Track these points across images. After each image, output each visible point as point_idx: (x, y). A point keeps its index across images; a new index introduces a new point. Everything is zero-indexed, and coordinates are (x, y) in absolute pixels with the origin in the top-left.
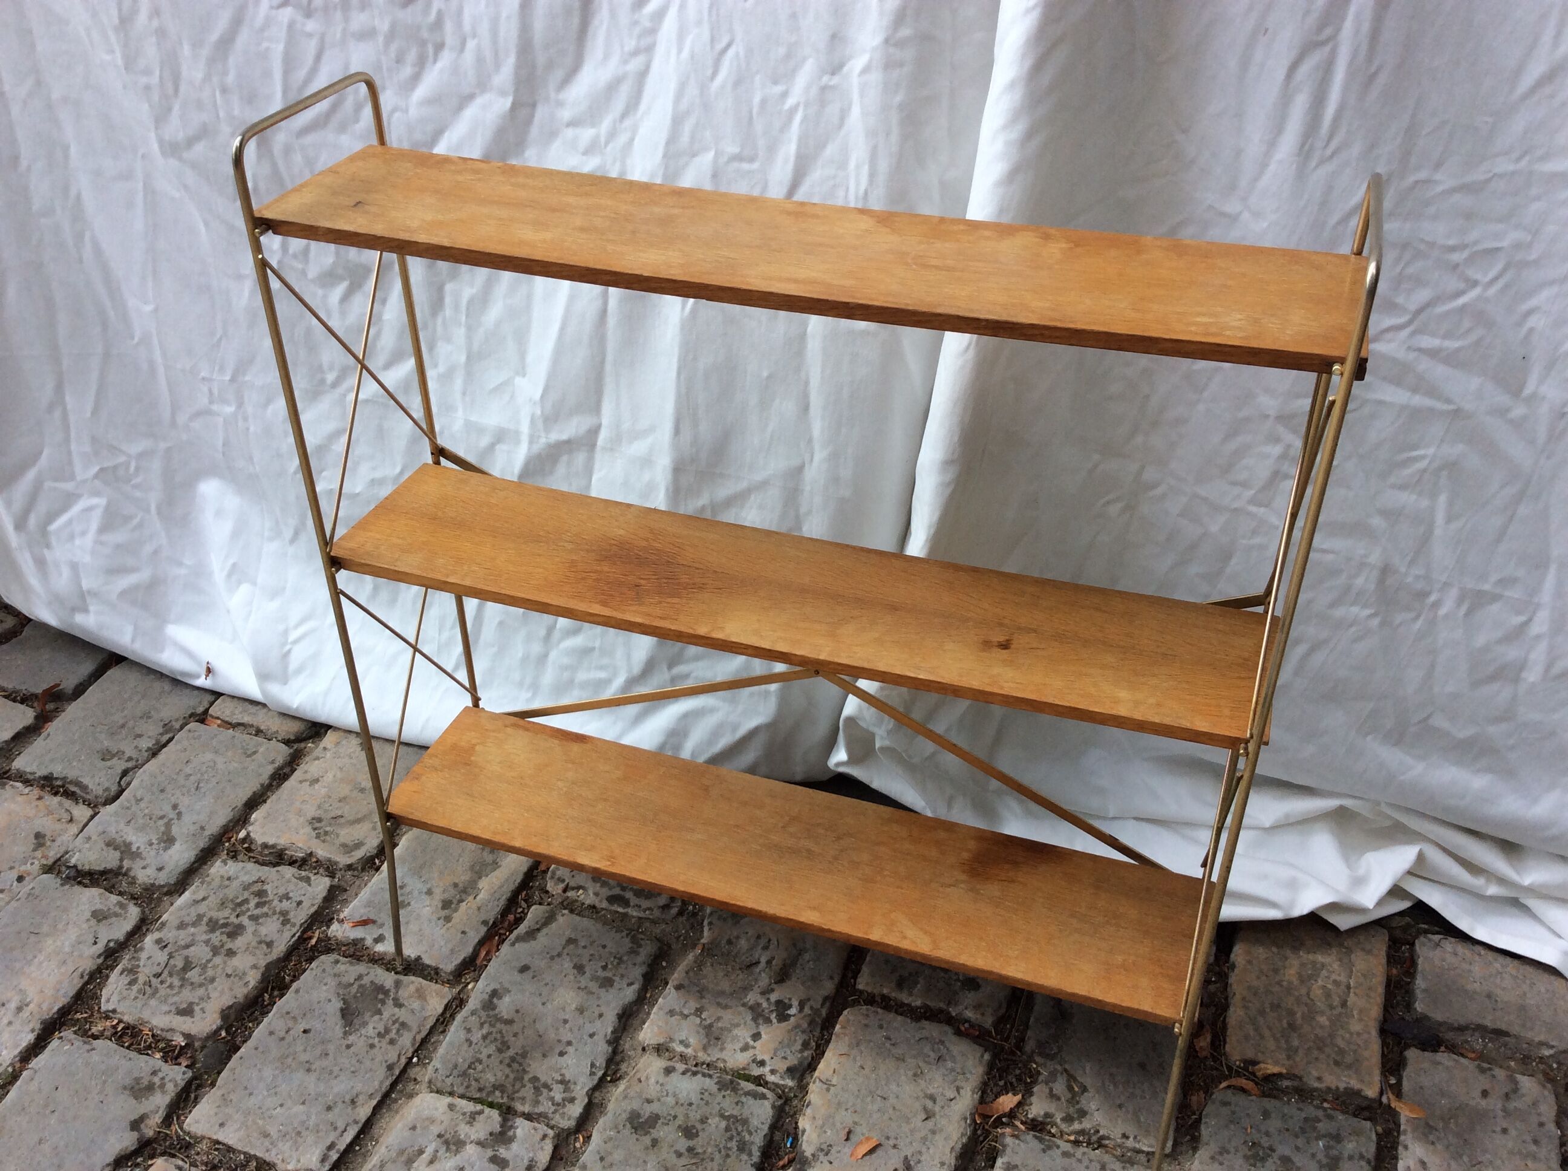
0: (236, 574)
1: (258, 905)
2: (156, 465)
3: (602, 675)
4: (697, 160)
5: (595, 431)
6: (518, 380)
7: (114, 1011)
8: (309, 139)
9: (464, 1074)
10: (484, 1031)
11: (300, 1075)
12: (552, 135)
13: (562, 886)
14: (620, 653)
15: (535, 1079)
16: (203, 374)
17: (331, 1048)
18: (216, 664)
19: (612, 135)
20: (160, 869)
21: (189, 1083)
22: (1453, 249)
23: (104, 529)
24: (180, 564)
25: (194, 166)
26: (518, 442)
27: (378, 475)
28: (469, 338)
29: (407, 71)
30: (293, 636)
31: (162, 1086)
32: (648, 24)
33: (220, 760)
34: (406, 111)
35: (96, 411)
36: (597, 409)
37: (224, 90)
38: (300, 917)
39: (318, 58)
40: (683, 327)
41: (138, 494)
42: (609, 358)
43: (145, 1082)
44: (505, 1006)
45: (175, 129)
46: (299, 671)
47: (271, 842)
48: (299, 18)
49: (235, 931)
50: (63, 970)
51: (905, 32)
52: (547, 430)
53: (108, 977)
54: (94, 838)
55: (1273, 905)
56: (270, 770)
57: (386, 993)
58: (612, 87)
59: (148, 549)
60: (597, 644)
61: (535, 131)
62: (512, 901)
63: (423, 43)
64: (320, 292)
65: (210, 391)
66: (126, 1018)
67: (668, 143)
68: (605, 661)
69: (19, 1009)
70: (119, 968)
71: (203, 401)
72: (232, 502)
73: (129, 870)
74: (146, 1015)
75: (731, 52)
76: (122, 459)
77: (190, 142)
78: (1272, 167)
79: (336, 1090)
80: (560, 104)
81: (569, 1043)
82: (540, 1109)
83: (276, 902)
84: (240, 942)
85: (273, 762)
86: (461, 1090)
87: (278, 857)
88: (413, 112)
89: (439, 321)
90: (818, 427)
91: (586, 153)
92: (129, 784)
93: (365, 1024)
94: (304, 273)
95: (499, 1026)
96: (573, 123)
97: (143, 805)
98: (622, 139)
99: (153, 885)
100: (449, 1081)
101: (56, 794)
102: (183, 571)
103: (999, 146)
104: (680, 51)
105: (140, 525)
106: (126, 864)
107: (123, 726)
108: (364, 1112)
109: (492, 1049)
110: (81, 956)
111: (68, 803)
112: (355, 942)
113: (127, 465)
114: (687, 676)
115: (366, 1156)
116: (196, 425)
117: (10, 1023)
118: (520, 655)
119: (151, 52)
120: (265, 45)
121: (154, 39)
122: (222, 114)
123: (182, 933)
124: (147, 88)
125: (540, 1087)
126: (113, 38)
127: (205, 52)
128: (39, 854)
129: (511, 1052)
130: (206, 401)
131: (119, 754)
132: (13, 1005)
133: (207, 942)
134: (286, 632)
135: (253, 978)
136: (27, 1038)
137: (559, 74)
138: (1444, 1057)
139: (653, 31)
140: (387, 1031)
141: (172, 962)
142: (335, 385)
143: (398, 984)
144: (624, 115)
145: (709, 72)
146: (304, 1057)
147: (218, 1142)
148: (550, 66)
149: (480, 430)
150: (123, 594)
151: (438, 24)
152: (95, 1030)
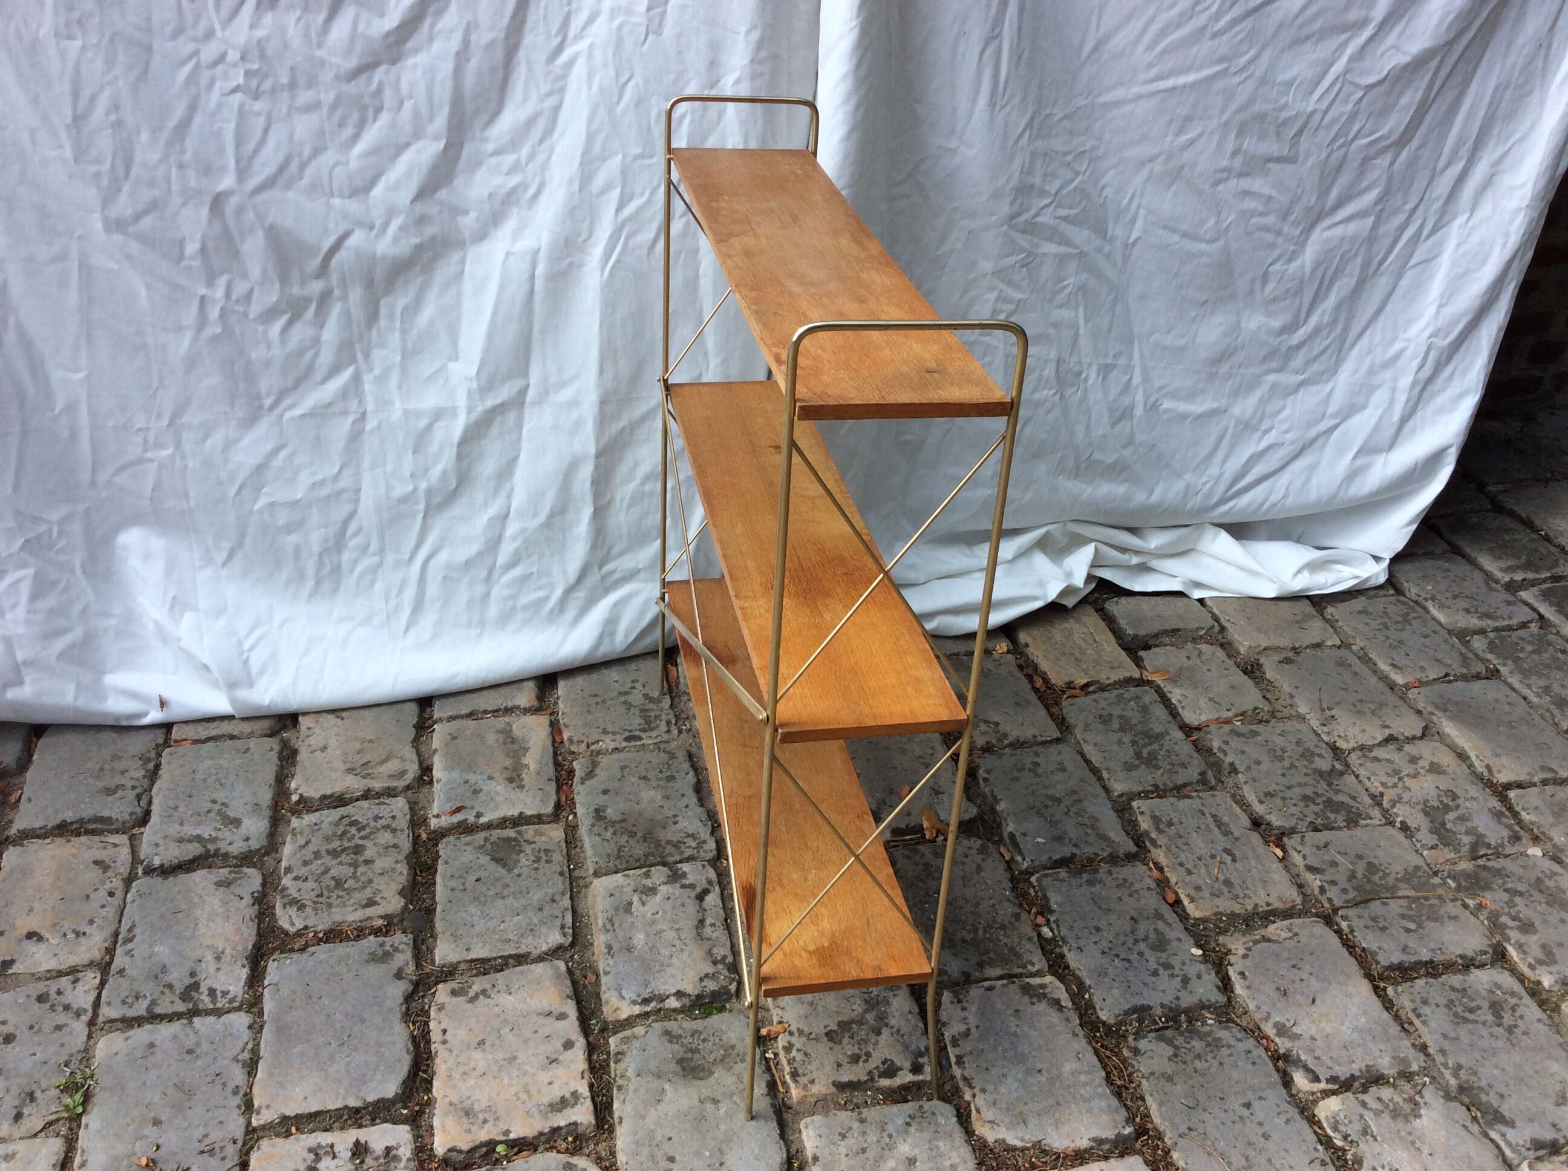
0: (177, 606)
1: (359, 830)
2: (76, 527)
3: (541, 594)
4: (608, 163)
5: (524, 391)
6: (451, 365)
7: (306, 928)
8: (259, 198)
9: (619, 857)
10: (611, 831)
11: (499, 903)
12: (479, 164)
13: (583, 746)
14: (556, 571)
15: (668, 842)
16: (138, 426)
17: (507, 881)
18: (166, 695)
19: (532, 156)
20: (247, 839)
21: (415, 941)
22: (1065, 154)
23: (34, 597)
24: (109, 615)
25: (141, 238)
26: (455, 416)
27: (318, 478)
28: (404, 340)
29: (349, 131)
30: (246, 646)
31: (396, 950)
32: (560, 72)
33: (224, 763)
34: (347, 163)
35: (16, 486)
36: (525, 373)
37: (181, 166)
38: (403, 822)
39: (266, 131)
40: (602, 290)
41: (62, 558)
42: (536, 328)
43: (380, 952)
44: (611, 813)
45: (123, 206)
46: (262, 673)
47: (329, 792)
48: (248, 101)
49: (358, 850)
50: (232, 921)
51: (763, 54)
52: (483, 399)
53: (274, 914)
54: (161, 842)
55: (1035, 598)
56: (274, 756)
57: (515, 839)
58: (530, 122)
59: (79, 606)
60: (535, 569)
61: (462, 163)
62: (557, 764)
63: (364, 108)
64: (260, 328)
65: (146, 441)
66: (319, 929)
67: (583, 155)
68: (543, 581)
69: (218, 958)
70: (278, 906)
71: (134, 450)
72: (158, 544)
73: (217, 850)
74: (338, 918)
75: (632, 83)
76: (43, 528)
77: (138, 217)
78: (976, 115)
79: (536, 898)
80: (485, 140)
81: (675, 816)
82: (686, 855)
83: (372, 824)
84: (368, 854)
85: (272, 750)
86: (624, 866)
87: (339, 801)
88: (354, 164)
89: (374, 332)
90: (711, 340)
91: (509, 173)
92: (150, 803)
93: (518, 861)
94: (245, 315)
95: (617, 826)
96: (497, 153)
97: (182, 809)
98: (540, 158)
99: (250, 851)
100: (611, 864)
101: (79, 835)
102: (113, 622)
103: (840, 115)
104: (590, 87)
105: (67, 588)
106: (211, 847)
107: (102, 770)
108: (566, 902)
109: (625, 837)
110: (238, 909)
111: (96, 838)
112: (460, 824)
113: (50, 531)
114: (614, 571)
115: (588, 926)
116: (118, 479)
117: (218, 969)
118: (465, 600)
119: (104, 143)
120: (217, 125)
121: (109, 131)
122: (175, 187)
123: (313, 867)
124: (97, 174)
125: (676, 845)
126: (63, 134)
127: (164, 137)
128: (110, 873)
129: (639, 835)
130: (139, 450)
131: (122, 787)
132: (209, 957)
133: (341, 863)
134: (240, 643)
135: (403, 869)
136: (244, 973)
137: (484, 117)
138: (1155, 650)
139: (564, 77)
140: (538, 860)
141: (323, 884)
142: (272, 408)
143: (519, 833)
144: (541, 141)
145: (615, 99)
146: (492, 892)
147: (472, 961)
148: (477, 112)
149: (418, 415)
150: (61, 655)
151: (379, 91)
152: (297, 947)
